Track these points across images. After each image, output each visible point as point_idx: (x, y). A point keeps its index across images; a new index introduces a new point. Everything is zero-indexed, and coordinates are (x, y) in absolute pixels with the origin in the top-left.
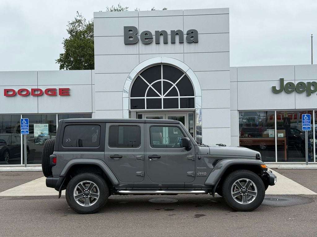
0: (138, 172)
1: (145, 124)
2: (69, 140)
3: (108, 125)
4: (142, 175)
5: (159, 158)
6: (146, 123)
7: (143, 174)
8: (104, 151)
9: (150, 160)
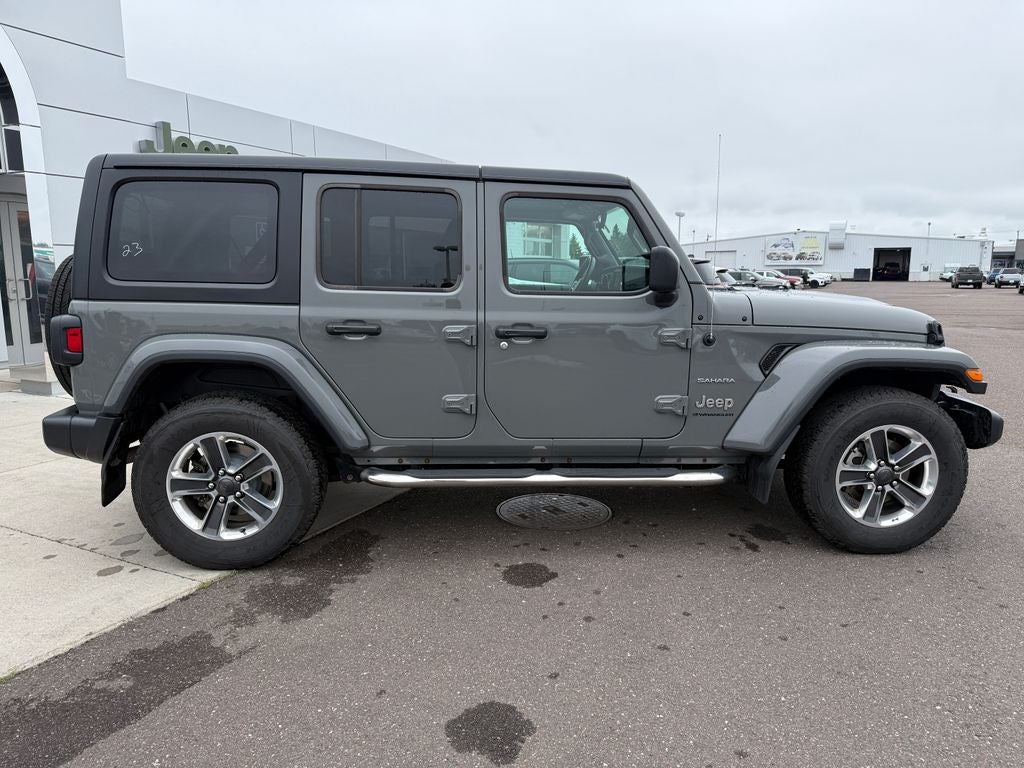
0: (450, 398)
1: (480, 185)
2: (133, 248)
3: (313, 185)
4: (467, 410)
5: (541, 336)
6: (485, 180)
7: (473, 403)
8: (299, 304)
9: (504, 344)
